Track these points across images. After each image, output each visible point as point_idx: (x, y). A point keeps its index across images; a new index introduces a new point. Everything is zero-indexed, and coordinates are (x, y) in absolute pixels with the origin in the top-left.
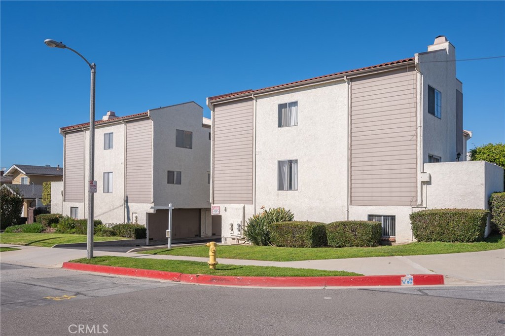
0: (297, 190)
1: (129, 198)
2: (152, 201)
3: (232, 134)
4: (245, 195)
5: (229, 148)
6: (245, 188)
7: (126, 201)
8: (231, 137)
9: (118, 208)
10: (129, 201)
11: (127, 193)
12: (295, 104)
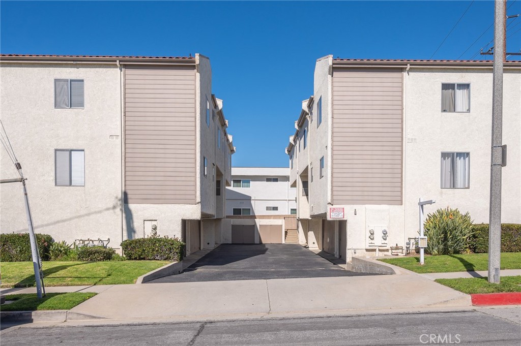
0: (468, 188)
1: (129, 196)
2: (198, 199)
3: (366, 112)
4: (389, 194)
5: (360, 130)
6: (388, 184)
7: (125, 199)
8: (365, 116)
9: (100, 212)
10: (130, 201)
11: (128, 187)
12: (466, 86)
